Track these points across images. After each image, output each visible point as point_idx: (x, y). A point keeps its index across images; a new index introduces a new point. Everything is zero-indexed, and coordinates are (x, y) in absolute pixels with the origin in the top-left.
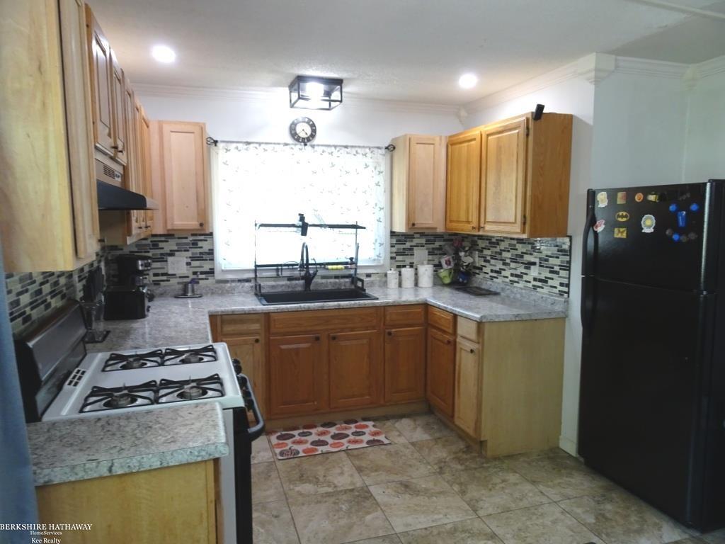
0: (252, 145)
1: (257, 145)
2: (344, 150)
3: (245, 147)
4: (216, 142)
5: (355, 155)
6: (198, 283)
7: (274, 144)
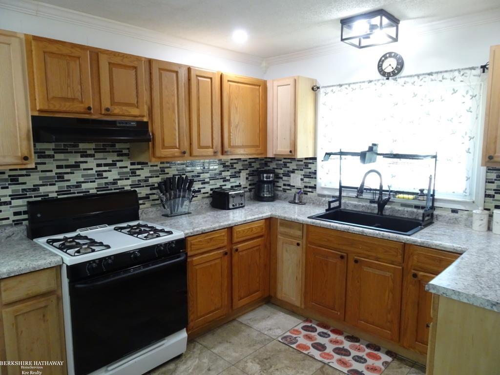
0: (343, 87)
1: (347, 86)
2: (429, 78)
3: (339, 88)
4: (318, 88)
5: (441, 81)
6: (307, 194)
7: (360, 82)
